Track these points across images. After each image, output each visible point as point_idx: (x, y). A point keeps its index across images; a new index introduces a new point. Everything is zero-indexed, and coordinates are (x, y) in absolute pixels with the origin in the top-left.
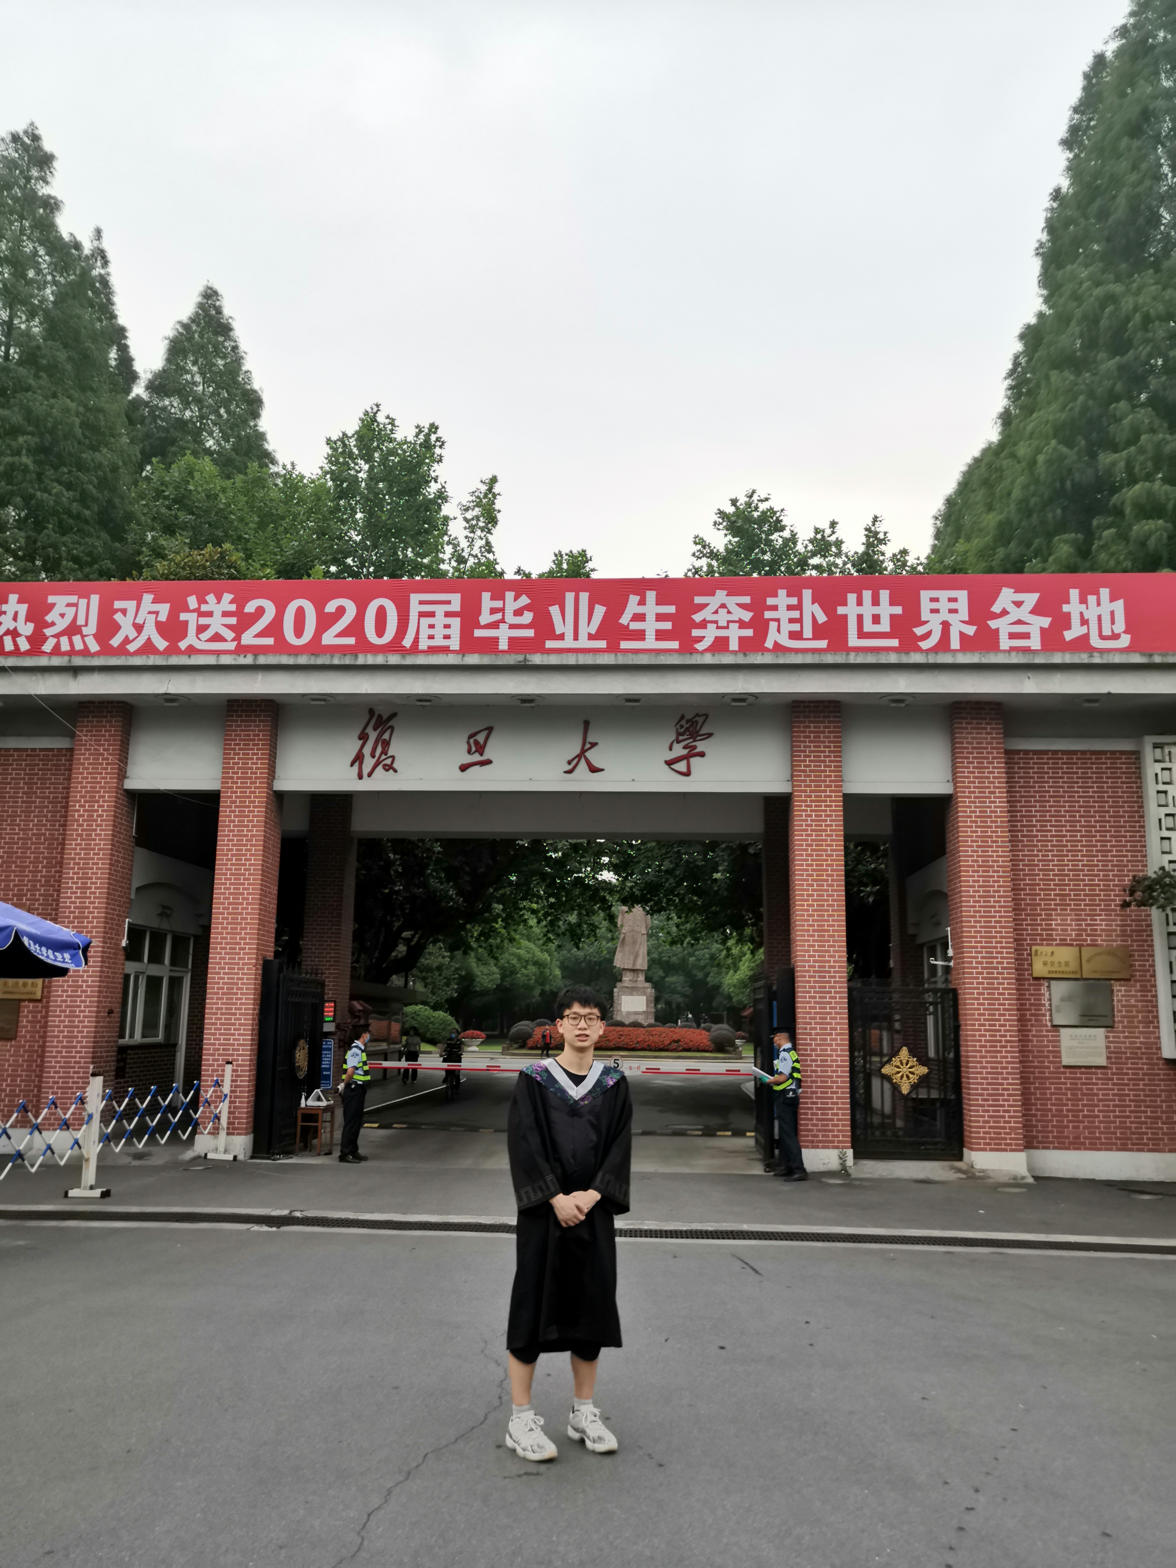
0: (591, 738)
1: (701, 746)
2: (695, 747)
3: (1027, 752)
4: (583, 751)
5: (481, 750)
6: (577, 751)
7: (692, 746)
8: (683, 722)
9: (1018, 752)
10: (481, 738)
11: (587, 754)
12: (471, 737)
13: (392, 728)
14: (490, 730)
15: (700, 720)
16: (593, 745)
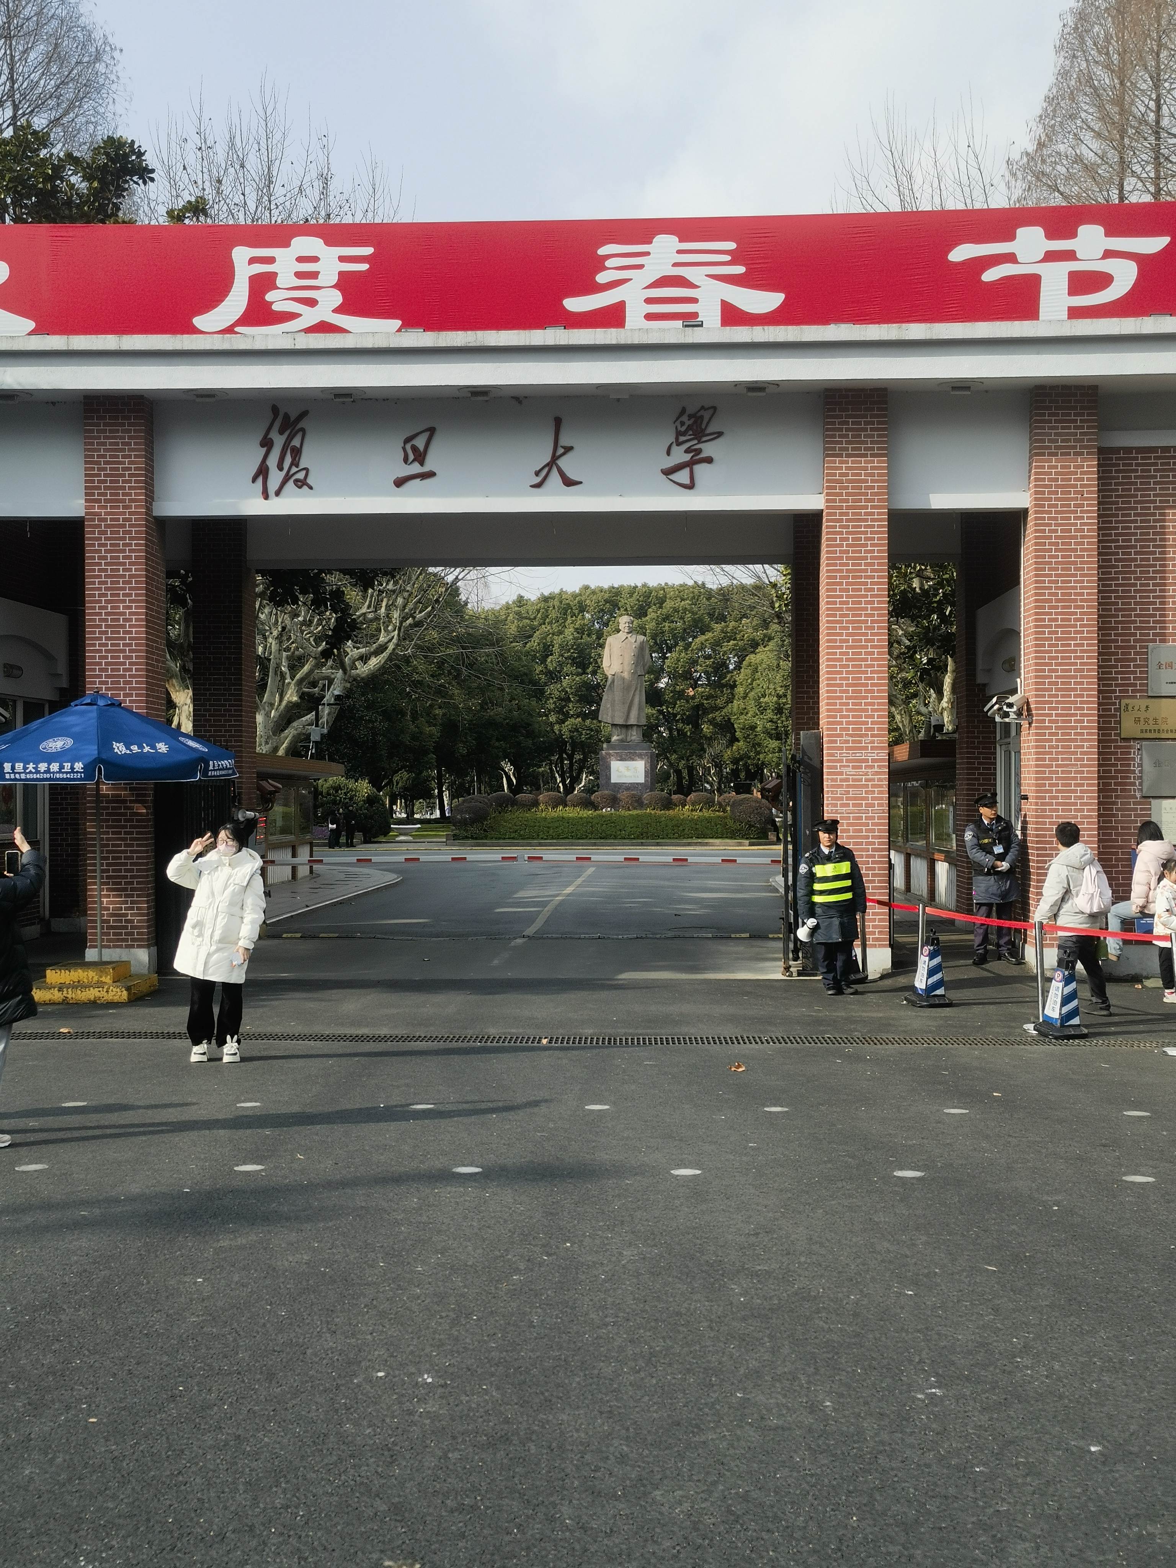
0: (564, 441)
1: (708, 449)
2: (699, 451)
3: (1128, 450)
4: (555, 458)
5: (420, 457)
6: (548, 459)
7: (696, 450)
8: (684, 418)
9: (1117, 450)
10: (420, 443)
11: (561, 462)
12: (407, 441)
13: (303, 430)
14: (432, 431)
15: (706, 415)
16: (568, 449)
